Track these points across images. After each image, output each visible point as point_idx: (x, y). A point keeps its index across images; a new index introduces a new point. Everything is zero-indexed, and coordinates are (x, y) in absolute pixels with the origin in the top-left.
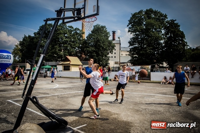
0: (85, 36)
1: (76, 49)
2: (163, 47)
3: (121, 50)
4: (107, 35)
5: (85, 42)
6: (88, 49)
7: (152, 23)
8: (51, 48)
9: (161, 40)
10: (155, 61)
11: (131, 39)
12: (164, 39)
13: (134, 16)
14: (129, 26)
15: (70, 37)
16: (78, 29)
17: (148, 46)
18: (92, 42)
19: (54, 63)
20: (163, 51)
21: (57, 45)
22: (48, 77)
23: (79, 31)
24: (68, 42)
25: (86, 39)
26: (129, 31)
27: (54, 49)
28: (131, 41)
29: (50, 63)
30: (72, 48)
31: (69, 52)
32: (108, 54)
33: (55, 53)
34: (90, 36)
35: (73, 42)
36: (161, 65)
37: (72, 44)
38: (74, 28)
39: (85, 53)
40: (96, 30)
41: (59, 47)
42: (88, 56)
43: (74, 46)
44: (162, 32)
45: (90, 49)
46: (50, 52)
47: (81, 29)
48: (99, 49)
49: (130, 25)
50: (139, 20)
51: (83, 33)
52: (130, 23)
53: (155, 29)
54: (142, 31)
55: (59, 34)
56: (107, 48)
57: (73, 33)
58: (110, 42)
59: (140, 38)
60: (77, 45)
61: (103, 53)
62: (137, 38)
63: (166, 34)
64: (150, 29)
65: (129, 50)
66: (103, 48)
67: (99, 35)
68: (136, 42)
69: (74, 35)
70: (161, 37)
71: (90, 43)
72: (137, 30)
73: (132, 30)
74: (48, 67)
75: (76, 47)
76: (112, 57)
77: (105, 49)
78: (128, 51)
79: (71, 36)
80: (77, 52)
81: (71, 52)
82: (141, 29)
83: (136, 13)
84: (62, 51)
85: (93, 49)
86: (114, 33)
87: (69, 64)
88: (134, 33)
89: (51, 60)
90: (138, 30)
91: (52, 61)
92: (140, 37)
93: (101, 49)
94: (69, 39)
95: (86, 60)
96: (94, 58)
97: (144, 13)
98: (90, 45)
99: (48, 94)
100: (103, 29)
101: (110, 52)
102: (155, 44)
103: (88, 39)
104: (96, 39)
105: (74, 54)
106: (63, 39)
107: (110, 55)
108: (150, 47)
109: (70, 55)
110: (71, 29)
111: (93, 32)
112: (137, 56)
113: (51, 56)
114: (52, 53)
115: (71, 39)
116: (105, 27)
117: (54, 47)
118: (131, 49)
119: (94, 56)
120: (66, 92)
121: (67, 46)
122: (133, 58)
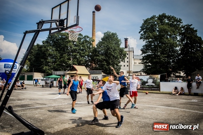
0: (95, 44)
1: (85, 57)
2: (180, 55)
3: (134, 58)
4: (118, 42)
5: (95, 50)
6: (98, 57)
7: (165, 29)
8: (59, 56)
9: (176, 47)
10: (171, 70)
11: (143, 46)
12: (180, 45)
13: (146, 22)
14: (141, 32)
16: (88, 37)
17: (162, 53)
18: (102, 50)
19: (61, 73)
20: (179, 59)
21: (65, 54)
23: (89, 39)
24: (77, 50)
25: (96, 47)
26: (141, 38)
27: (62, 57)
28: (144, 49)
29: (59, 73)
30: (82, 56)
31: (78, 61)
32: (120, 62)
33: (64, 62)
34: (100, 44)
35: (83, 50)
36: (177, 74)
37: (82, 52)
38: (84, 36)
39: (95, 62)
40: (106, 38)
41: (67, 56)
42: (98, 64)
43: (84, 55)
44: (177, 39)
45: (101, 57)
46: (58, 61)
48: (109, 57)
50: (152, 26)
51: (93, 41)
52: (142, 29)
53: (170, 36)
54: (156, 38)
55: (67, 42)
56: (119, 57)
57: (82, 41)
58: (121, 51)
59: (153, 45)
60: (87, 53)
61: (114, 62)
62: (151, 45)
63: (182, 40)
64: (163, 36)
66: (114, 56)
67: (109, 42)
68: (149, 50)
69: (83, 43)
70: (176, 43)
71: (100, 51)
72: (149, 36)
73: (144, 37)
75: (86, 55)
76: (124, 66)
77: (116, 58)
78: (141, 60)
79: (80, 44)
80: (86, 61)
81: (81, 61)
82: (154, 36)
83: (148, 19)
84: (71, 60)
85: (103, 57)
86: (126, 40)
87: (76, 73)
88: (147, 40)
89: (59, 69)
90: (151, 37)
92: (153, 44)
93: (112, 57)
94: (78, 47)
95: (96, 69)
96: (104, 67)
97: (157, 19)
98: (100, 53)
99: (45, 105)
100: (114, 36)
101: (122, 60)
102: (170, 52)
103: (98, 47)
104: (107, 47)
105: (83, 63)
106: (72, 47)
107: (122, 63)
108: (164, 54)
109: (80, 64)
110: (80, 37)
111: (103, 39)
112: (151, 65)
113: (59, 65)
114: (61, 62)
115: (80, 48)
116: (116, 34)
117: (63, 56)
118: (143, 57)
119: (104, 65)
120: (64, 103)
121: (76, 55)
122: (146, 66)
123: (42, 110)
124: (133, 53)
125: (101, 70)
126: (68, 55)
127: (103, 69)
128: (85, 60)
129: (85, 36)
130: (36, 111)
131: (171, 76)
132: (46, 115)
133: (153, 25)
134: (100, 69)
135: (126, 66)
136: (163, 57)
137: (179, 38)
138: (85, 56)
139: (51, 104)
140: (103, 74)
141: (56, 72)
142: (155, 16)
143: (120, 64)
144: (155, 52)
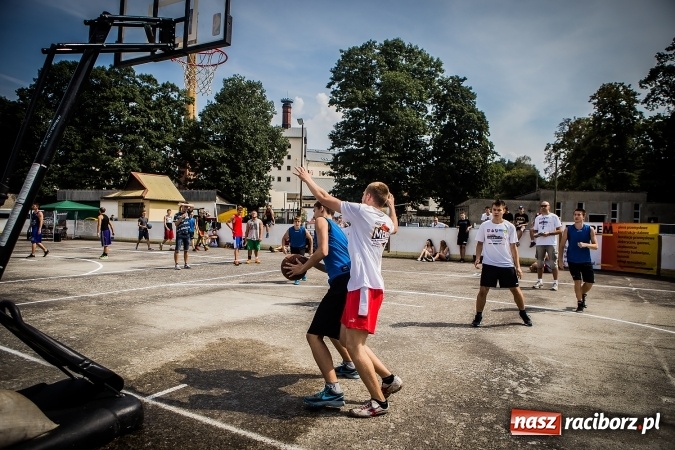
0: (196, 111)
1: (165, 150)
2: (429, 156)
3: (308, 158)
4: (264, 111)
5: (195, 131)
6: (204, 151)
7: (399, 83)
8: (79, 143)
9: (424, 133)
10: (406, 194)
11: (337, 127)
12: (433, 130)
13: (348, 56)
14: (332, 86)
15: (145, 111)
16: (174, 88)
17: (388, 149)
18: (217, 130)
19: (89, 194)
20: (428, 165)
21: (101, 136)
22: (71, 239)
23: (177, 94)
24: (138, 127)
25: (199, 120)
26: (332, 103)
27: (89, 147)
28: (338, 132)
29: (77, 194)
30: (153, 146)
31: (141, 160)
32: (268, 168)
33: (96, 160)
34: (210, 112)
35: (157, 127)
36: (422, 207)
37: (154, 133)
38: (160, 83)
39: (193, 164)
40: (231, 94)
41: (106, 143)
42: (205, 173)
43: (161, 142)
44: (427, 112)
45: (213, 152)
46: (76, 157)
47: (182, 86)
48: (238, 153)
49: (337, 84)
50: (363, 71)
51: (191, 101)
52: (336, 79)
53: (409, 101)
54: (371, 105)
55: (108, 99)
56: (266, 152)
57: (154, 98)
58: (274, 135)
59: (363, 125)
60: (170, 138)
61: (252, 168)
62: (356, 125)
63: (440, 116)
64: (392, 100)
65: (330, 158)
66: (251, 150)
67: (239, 109)
68: (352, 137)
69: (158, 105)
70: (424, 124)
71: (211, 133)
72: (356, 99)
73: (341, 99)
74: (67, 205)
75: (166, 143)
76: (279, 179)
77: (259, 155)
78: (328, 164)
79: (149, 107)
80: (167, 161)
81: (150, 159)
82: (367, 99)
83: (354, 48)
84: (119, 156)
85: (221, 152)
86: (287, 104)
87: (141, 197)
88: (348, 109)
89: (81, 184)
90: (358, 102)
91: (83, 187)
92: (364, 121)
93: (246, 152)
94: (143, 116)
95: (197, 185)
96: (223, 181)
97: (378, 51)
98: (211, 139)
99: (66, 294)
100: (254, 92)
101: (275, 163)
102: (406, 145)
103: (206, 120)
104: (231, 121)
105: (157, 168)
106: (123, 116)
107: (273, 172)
108: (391, 151)
109: (147, 170)
110: (148, 87)
111: (220, 98)
112: (355, 179)
113: (80, 170)
114: (85, 160)
115: (150, 119)
116: (261, 86)
117: (92, 141)
118: (336, 156)
119: (223, 174)
120: (126, 287)
121: (135, 140)
122: (342, 182)
123: (61, 312)
124: (306, 143)
125: (212, 188)
126: (111, 141)
127: (219, 187)
128: (164, 156)
129: (163, 85)
130: (42, 316)
131: (406, 212)
132: (83, 325)
133: (365, 69)
134: (209, 187)
135: (284, 179)
136: (389, 158)
137: (431, 109)
138: (163, 146)
139: (83, 292)
140: (219, 201)
141: (68, 192)
142: (374, 42)
143: (269, 174)
144: (367, 145)
